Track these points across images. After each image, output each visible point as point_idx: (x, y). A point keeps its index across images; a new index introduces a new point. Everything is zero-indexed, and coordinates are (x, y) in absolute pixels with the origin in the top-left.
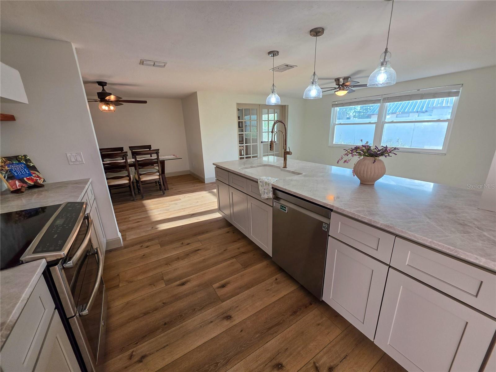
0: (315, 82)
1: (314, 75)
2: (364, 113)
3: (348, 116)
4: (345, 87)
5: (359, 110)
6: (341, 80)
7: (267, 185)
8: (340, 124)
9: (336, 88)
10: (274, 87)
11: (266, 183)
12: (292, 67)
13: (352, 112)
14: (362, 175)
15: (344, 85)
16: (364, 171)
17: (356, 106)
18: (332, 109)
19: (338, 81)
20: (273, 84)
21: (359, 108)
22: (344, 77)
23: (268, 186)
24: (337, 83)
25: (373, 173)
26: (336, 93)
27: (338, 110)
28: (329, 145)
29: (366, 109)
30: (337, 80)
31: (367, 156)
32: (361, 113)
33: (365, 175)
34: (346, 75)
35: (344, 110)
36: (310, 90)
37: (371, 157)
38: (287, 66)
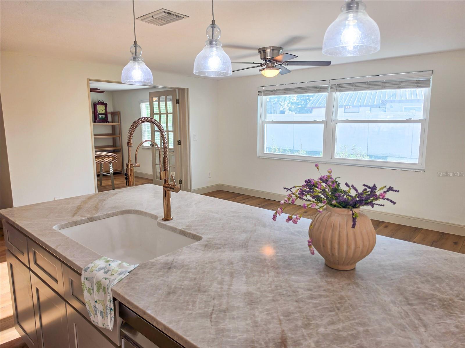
0: (216, 42)
1: (212, 27)
2: (301, 105)
3: (282, 109)
4: (276, 64)
5: (295, 101)
6: (268, 51)
7: (101, 290)
8: (273, 122)
9: (261, 65)
10: (138, 48)
11: (99, 284)
12: (178, 17)
13: (287, 104)
14: (329, 251)
15: (274, 60)
16: (332, 243)
17: (291, 95)
18: (259, 98)
19: (264, 53)
20: (135, 42)
21: (295, 98)
22: (273, 47)
23: (103, 293)
24: (263, 57)
25: (353, 247)
26: (263, 72)
27: (268, 100)
28: (258, 156)
29: (306, 100)
30: (262, 51)
31: (335, 206)
32: (299, 105)
33: (336, 251)
34: (276, 44)
35: (276, 100)
36: (206, 58)
37: (344, 207)
38: (169, 13)
